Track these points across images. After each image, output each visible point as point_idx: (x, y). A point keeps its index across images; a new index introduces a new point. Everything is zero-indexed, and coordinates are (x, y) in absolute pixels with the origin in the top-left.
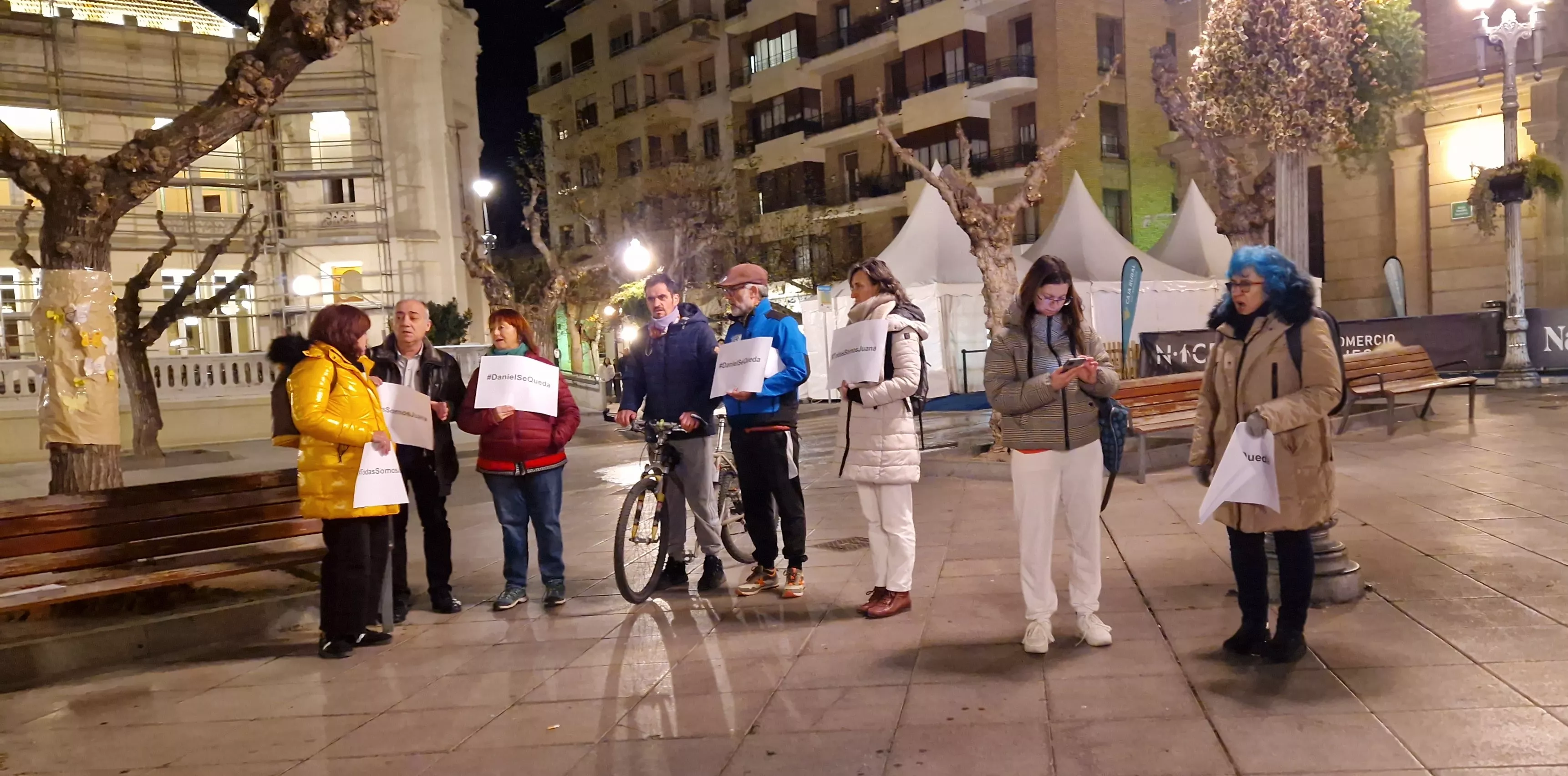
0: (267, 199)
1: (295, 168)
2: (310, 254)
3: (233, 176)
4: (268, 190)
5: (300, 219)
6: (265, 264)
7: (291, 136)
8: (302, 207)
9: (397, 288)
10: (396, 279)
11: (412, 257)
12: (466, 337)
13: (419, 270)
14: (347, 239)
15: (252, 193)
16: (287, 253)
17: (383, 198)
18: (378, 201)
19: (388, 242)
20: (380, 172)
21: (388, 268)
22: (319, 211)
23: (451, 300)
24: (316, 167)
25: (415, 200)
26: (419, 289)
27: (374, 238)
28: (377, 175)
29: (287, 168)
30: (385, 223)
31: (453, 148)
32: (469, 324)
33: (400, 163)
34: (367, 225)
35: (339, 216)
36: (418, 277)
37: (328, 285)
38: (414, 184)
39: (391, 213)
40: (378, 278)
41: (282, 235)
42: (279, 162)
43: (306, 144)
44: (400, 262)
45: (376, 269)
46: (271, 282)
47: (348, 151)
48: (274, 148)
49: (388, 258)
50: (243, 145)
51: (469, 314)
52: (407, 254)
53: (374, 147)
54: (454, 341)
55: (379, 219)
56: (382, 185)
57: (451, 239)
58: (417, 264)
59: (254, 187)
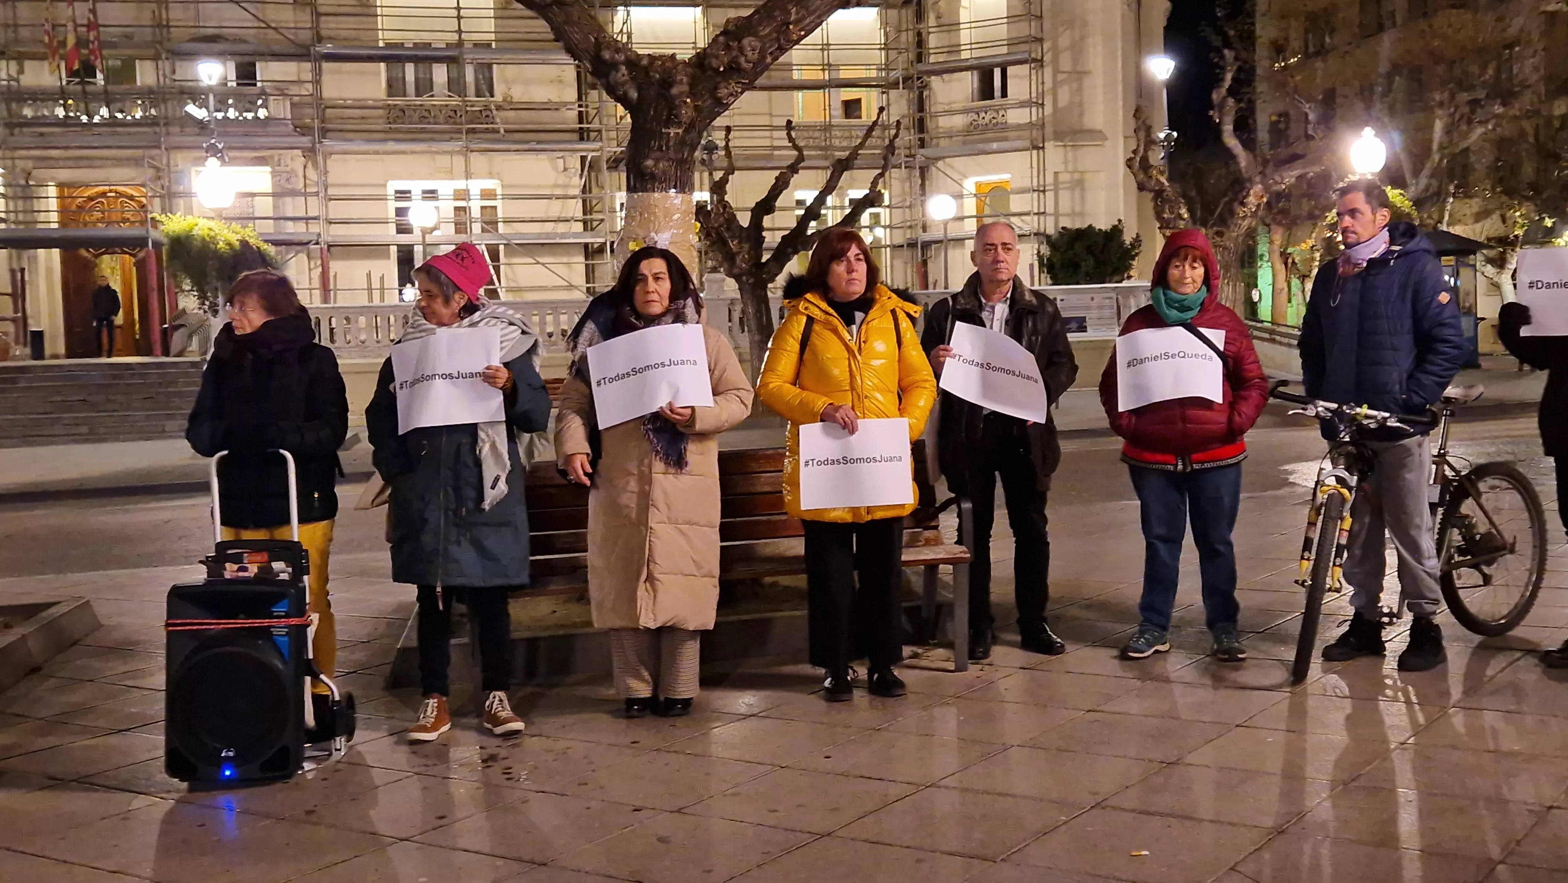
0: (909, 101)
1: (941, 58)
2: (952, 167)
3: (873, 74)
4: (911, 89)
5: (944, 122)
6: (903, 181)
7: (938, 17)
8: (947, 108)
9: (1050, 209)
10: (1050, 195)
11: (1070, 168)
12: (1132, 273)
13: (1079, 184)
14: (995, 146)
15: (893, 93)
16: (927, 167)
17: (1040, 90)
18: (1034, 95)
19: (1043, 148)
20: (1039, 58)
21: (1042, 183)
22: (966, 111)
23: (1117, 223)
24: (965, 55)
25: (1080, 90)
26: (1078, 209)
27: (1027, 144)
28: (1034, 60)
29: (932, 59)
30: (1040, 122)
31: (1132, 16)
32: (1137, 254)
33: (1064, 41)
34: (1019, 127)
35: (988, 117)
36: (1077, 193)
37: (970, 206)
38: (1079, 69)
39: (1048, 109)
40: (1029, 195)
41: (922, 144)
42: (925, 52)
43: (954, 26)
44: (1056, 174)
45: (1027, 183)
46: (908, 204)
47: (1002, 32)
48: (919, 34)
49: (1042, 169)
50: (886, 34)
51: (1137, 241)
52: (1066, 162)
53: (1033, 24)
54: (1116, 278)
55: (1034, 118)
56: (1040, 73)
57: (1121, 141)
58: (1077, 176)
59: (895, 85)
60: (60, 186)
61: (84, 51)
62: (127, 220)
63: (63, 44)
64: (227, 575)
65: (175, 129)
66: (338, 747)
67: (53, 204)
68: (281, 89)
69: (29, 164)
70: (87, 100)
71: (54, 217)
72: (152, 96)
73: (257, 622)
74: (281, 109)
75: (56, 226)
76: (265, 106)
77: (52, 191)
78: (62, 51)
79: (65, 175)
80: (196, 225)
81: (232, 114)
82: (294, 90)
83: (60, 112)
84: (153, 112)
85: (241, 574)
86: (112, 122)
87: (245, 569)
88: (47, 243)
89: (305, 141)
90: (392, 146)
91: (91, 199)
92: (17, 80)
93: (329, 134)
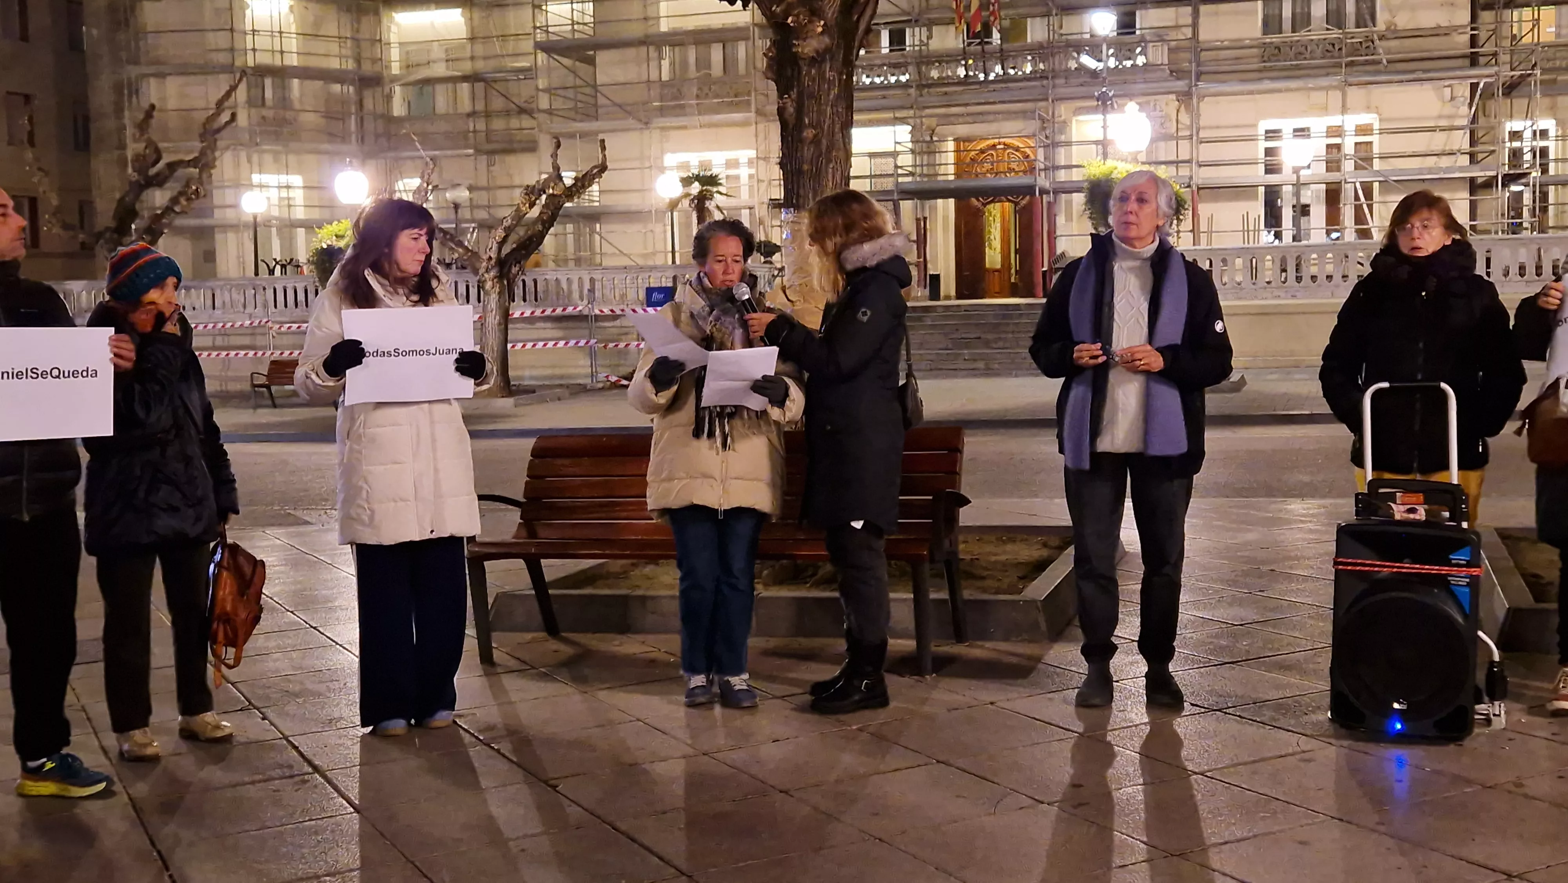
60: (957, 140)
61: (984, 13)
62: (1011, 170)
63: (968, 7)
64: (1398, 517)
65: (1060, 81)
66: (1497, 713)
67: (951, 158)
68: (1160, 35)
69: (933, 122)
70: (984, 58)
71: (951, 169)
72: (1041, 51)
73: (1435, 569)
74: (1159, 55)
75: (952, 178)
76: (1143, 53)
77: (951, 145)
78: (967, 15)
79: (963, 130)
80: (1116, 168)
81: (1112, 63)
82: (1173, 35)
83: (961, 72)
84: (1041, 66)
85: (1412, 516)
86: (1005, 79)
87: (1412, 511)
88: (943, 193)
89: (1181, 85)
90: (1267, 85)
91: (982, 151)
92: (927, 45)
93: (1203, 77)
